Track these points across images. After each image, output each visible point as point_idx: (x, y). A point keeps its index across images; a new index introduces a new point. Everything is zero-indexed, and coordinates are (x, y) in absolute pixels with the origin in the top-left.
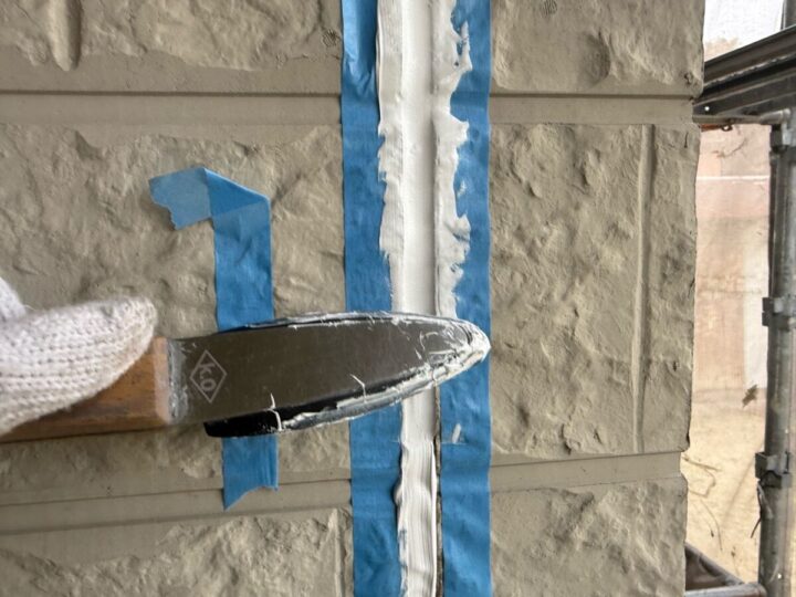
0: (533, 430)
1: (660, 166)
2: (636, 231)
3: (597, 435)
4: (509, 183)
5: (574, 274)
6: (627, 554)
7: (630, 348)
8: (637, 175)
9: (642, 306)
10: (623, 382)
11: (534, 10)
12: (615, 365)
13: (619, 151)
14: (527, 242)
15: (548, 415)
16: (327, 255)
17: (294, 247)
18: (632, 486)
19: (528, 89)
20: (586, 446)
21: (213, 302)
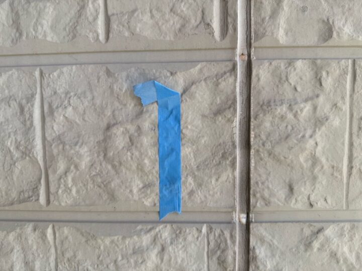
0: (296, 196)
1: (357, 78)
2: (346, 108)
3: (326, 200)
4: (286, 85)
5: (316, 126)
6: (339, 254)
7: (343, 160)
8: (346, 82)
9: (349, 142)
10: (339, 177)
11: (297, 10)
12: (335, 168)
13: (338, 71)
14: (294, 111)
15: (303, 189)
16: (204, 116)
17: (190, 113)
18: (342, 224)
19: (295, 44)
20: (320, 204)
21: (157, 135)
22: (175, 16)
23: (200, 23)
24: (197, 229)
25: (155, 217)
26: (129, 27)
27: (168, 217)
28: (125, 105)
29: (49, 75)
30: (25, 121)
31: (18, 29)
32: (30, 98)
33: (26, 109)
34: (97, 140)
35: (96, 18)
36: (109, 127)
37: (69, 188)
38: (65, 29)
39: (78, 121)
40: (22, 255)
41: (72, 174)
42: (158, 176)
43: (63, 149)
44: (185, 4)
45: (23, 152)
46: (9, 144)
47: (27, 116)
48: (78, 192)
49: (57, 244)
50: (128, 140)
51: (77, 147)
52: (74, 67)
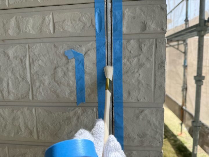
0: (131, 96)
1: (157, 46)
2: (153, 59)
3: (144, 98)
4: (126, 50)
5: (139, 67)
6: (151, 122)
7: (151, 82)
8: (153, 49)
9: (154, 74)
10: (150, 89)
11: (131, 18)
12: (148, 85)
13: (149, 44)
14: (130, 61)
15: (134, 94)
16: (94, 64)
17: (88, 62)
18: (152, 109)
19: (130, 33)
20: (142, 100)
21: (75, 71)
22: (80, 22)
23: (91, 25)
24: (92, 109)
25: (75, 104)
26: (62, 28)
27: (80, 104)
28: (62, 59)
29: (32, 47)
30: (23, 66)
31: (19, 29)
32: (25, 57)
33: (23, 61)
34: (51, 74)
35: (49, 24)
36: (55, 68)
37: (41, 93)
38: (37, 28)
39: (44, 66)
40: (23, 120)
41: (42, 87)
42: (76, 88)
43: (38, 77)
44: (84, 17)
45: (23, 79)
46: (17, 75)
47: (24, 64)
48: (44, 94)
49: (37, 115)
50: (63, 73)
51: (44, 76)
52: (41, 44)
